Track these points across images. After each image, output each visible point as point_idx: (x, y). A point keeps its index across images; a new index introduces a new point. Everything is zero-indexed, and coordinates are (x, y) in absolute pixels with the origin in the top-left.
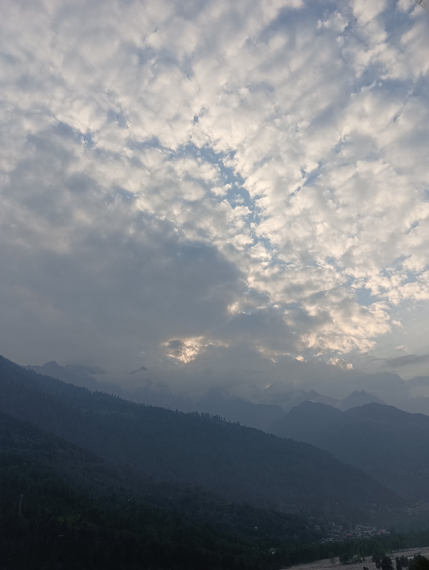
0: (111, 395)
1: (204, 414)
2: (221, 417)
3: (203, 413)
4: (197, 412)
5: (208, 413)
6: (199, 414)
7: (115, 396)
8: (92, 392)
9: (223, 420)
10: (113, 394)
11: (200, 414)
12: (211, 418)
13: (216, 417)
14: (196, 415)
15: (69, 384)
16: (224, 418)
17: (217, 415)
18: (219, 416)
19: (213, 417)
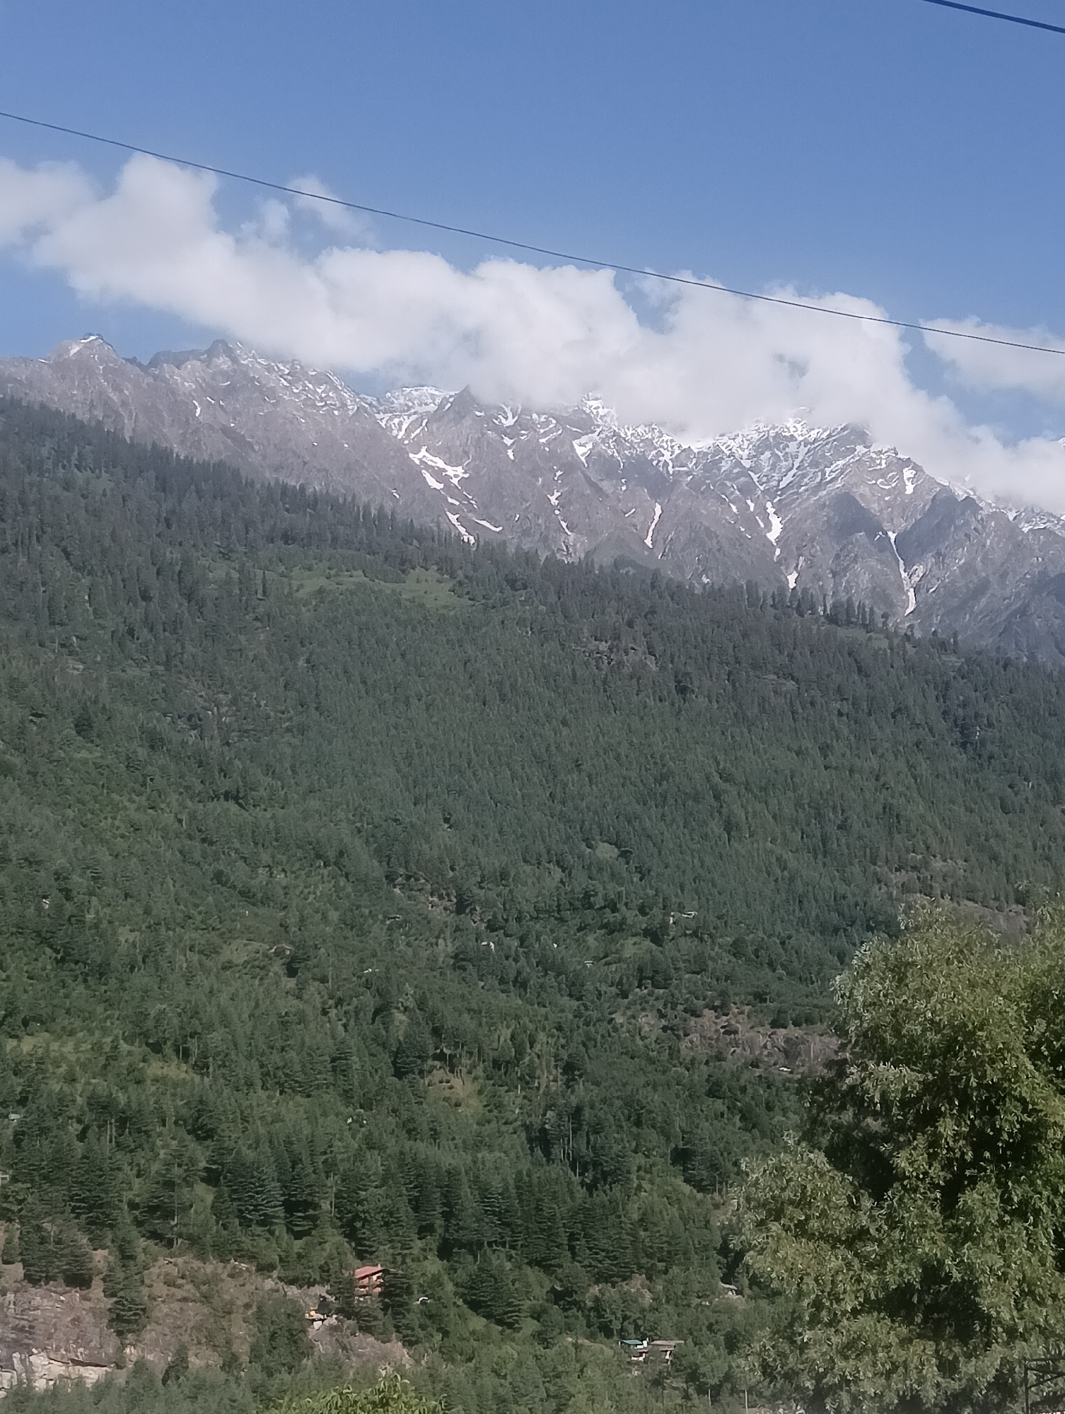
0: (349, 499)
1: (788, 594)
2: (871, 609)
3: (781, 591)
4: (752, 587)
5: (805, 591)
6: (761, 594)
7: (367, 508)
8: (258, 486)
9: (879, 622)
10: (354, 497)
11: (765, 596)
12: (820, 611)
13: (843, 611)
15: (149, 447)
16: (885, 616)
17: (849, 601)
18: (859, 606)
19: (828, 608)
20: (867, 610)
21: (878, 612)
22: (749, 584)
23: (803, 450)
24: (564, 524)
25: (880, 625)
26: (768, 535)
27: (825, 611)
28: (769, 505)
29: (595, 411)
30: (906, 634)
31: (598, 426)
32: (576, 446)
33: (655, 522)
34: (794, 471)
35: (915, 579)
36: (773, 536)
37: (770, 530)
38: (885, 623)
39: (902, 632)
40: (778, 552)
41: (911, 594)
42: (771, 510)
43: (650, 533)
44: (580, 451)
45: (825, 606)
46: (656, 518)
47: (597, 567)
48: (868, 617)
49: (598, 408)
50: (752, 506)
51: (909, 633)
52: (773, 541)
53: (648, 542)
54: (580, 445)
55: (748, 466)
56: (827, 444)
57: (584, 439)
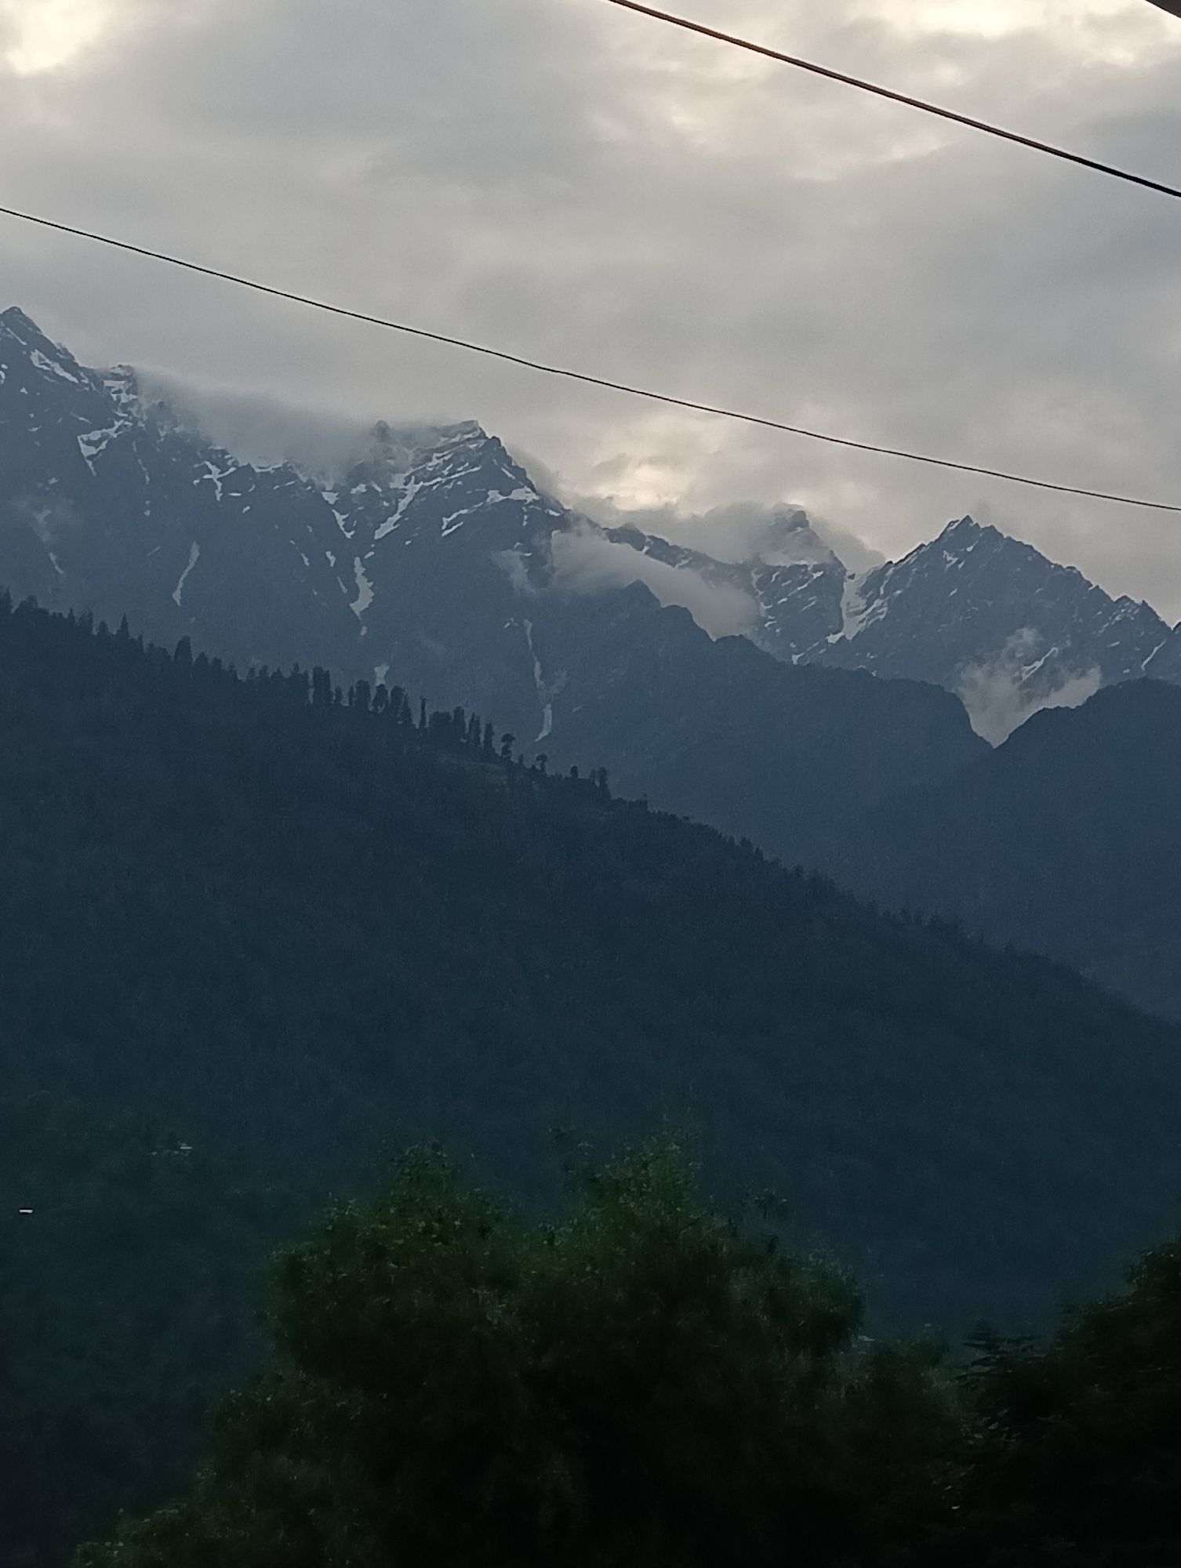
1: (373, 693)
2: (489, 727)
3: (364, 687)
4: (322, 678)
5: (397, 691)
6: (333, 689)
9: (498, 746)
11: (339, 693)
12: (416, 723)
13: (448, 726)
14: (311, 691)
17: (459, 712)
18: (472, 720)
19: (428, 720)
20: (483, 727)
21: (499, 733)
22: (318, 672)
23: (413, 488)
24: (53, 557)
25: (499, 752)
26: (351, 605)
27: (423, 722)
28: (357, 560)
29: (114, 396)
30: (533, 767)
31: (119, 418)
32: (82, 445)
33: (189, 568)
34: (397, 517)
35: (554, 690)
36: (358, 607)
37: (355, 599)
38: (505, 750)
39: (528, 764)
40: (364, 632)
41: (548, 712)
42: (359, 569)
43: (181, 585)
44: (87, 451)
45: (423, 715)
46: (192, 565)
47: (96, 623)
48: (482, 738)
49: (119, 391)
50: (332, 559)
51: (538, 767)
52: (357, 613)
53: (177, 596)
54: (89, 443)
55: (332, 502)
56: (448, 482)
57: (95, 435)
